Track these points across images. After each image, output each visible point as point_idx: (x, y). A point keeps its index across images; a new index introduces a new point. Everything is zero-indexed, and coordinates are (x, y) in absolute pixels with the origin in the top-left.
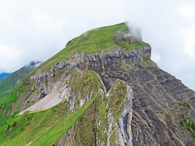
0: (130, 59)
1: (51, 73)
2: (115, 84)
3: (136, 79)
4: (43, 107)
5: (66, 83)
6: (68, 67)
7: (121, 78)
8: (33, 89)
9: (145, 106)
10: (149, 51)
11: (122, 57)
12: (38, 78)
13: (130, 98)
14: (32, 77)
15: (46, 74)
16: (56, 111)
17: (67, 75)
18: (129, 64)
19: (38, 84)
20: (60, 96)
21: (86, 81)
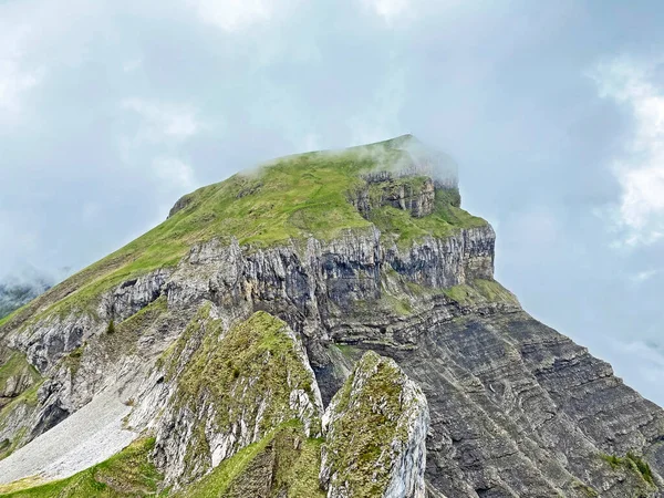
0: (417, 275)
1: (98, 320)
2: (358, 372)
3: (438, 356)
4: (50, 468)
5: (160, 363)
6: (174, 298)
7: (381, 349)
8: (10, 388)
9: (476, 467)
10: (489, 246)
11: (387, 266)
12: (41, 340)
13: (417, 430)
14: (12, 337)
15: (79, 324)
16: (102, 487)
17: (164, 330)
18: (411, 292)
19: (38, 367)
20: (126, 420)
21: (243, 355)
